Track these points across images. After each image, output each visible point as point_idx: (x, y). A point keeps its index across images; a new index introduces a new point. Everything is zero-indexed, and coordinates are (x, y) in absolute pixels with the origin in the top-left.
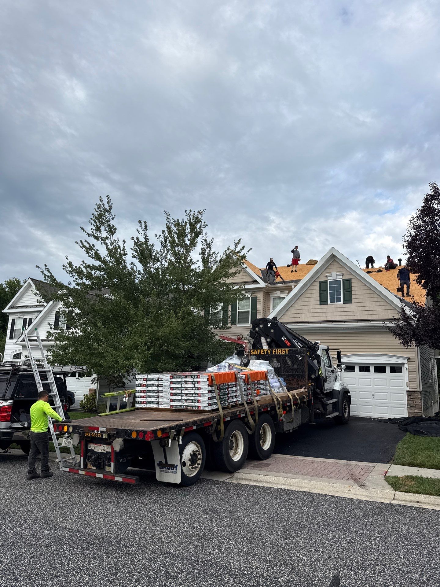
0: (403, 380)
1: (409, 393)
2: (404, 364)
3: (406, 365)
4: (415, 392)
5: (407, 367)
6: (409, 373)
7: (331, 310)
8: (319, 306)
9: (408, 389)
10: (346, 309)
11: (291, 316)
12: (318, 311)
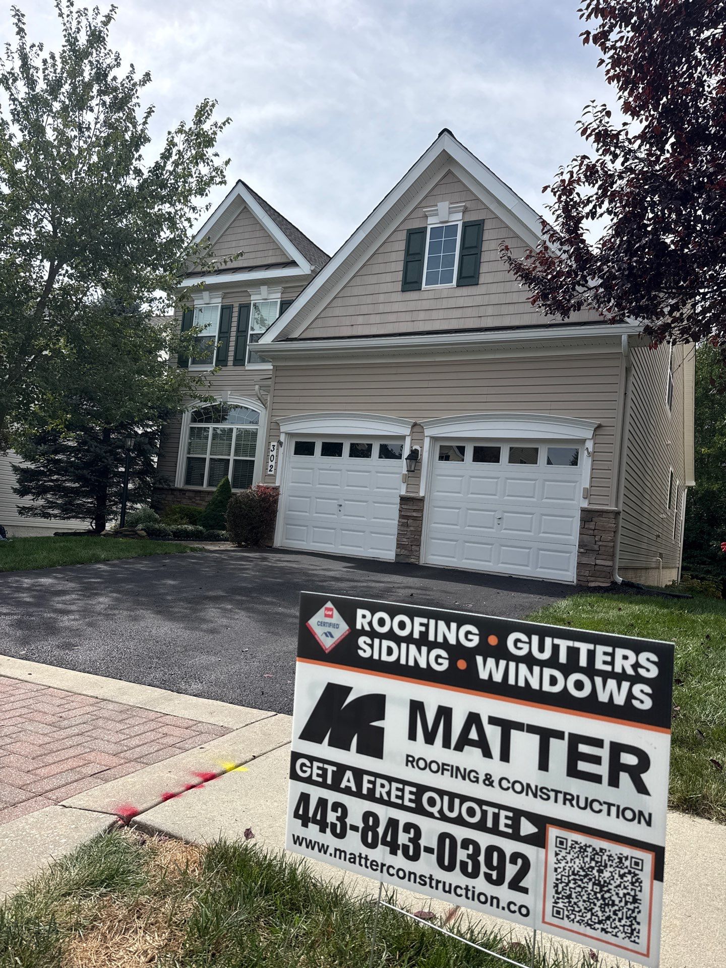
0: (576, 482)
1: (588, 516)
2: (583, 441)
3: (589, 445)
4: (601, 513)
5: (590, 450)
6: (592, 465)
7: (426, 305)
8: (400, 296)
9: (585, 504)
10: (461, 302)
11: (333, 322)
12: (396, 307)
